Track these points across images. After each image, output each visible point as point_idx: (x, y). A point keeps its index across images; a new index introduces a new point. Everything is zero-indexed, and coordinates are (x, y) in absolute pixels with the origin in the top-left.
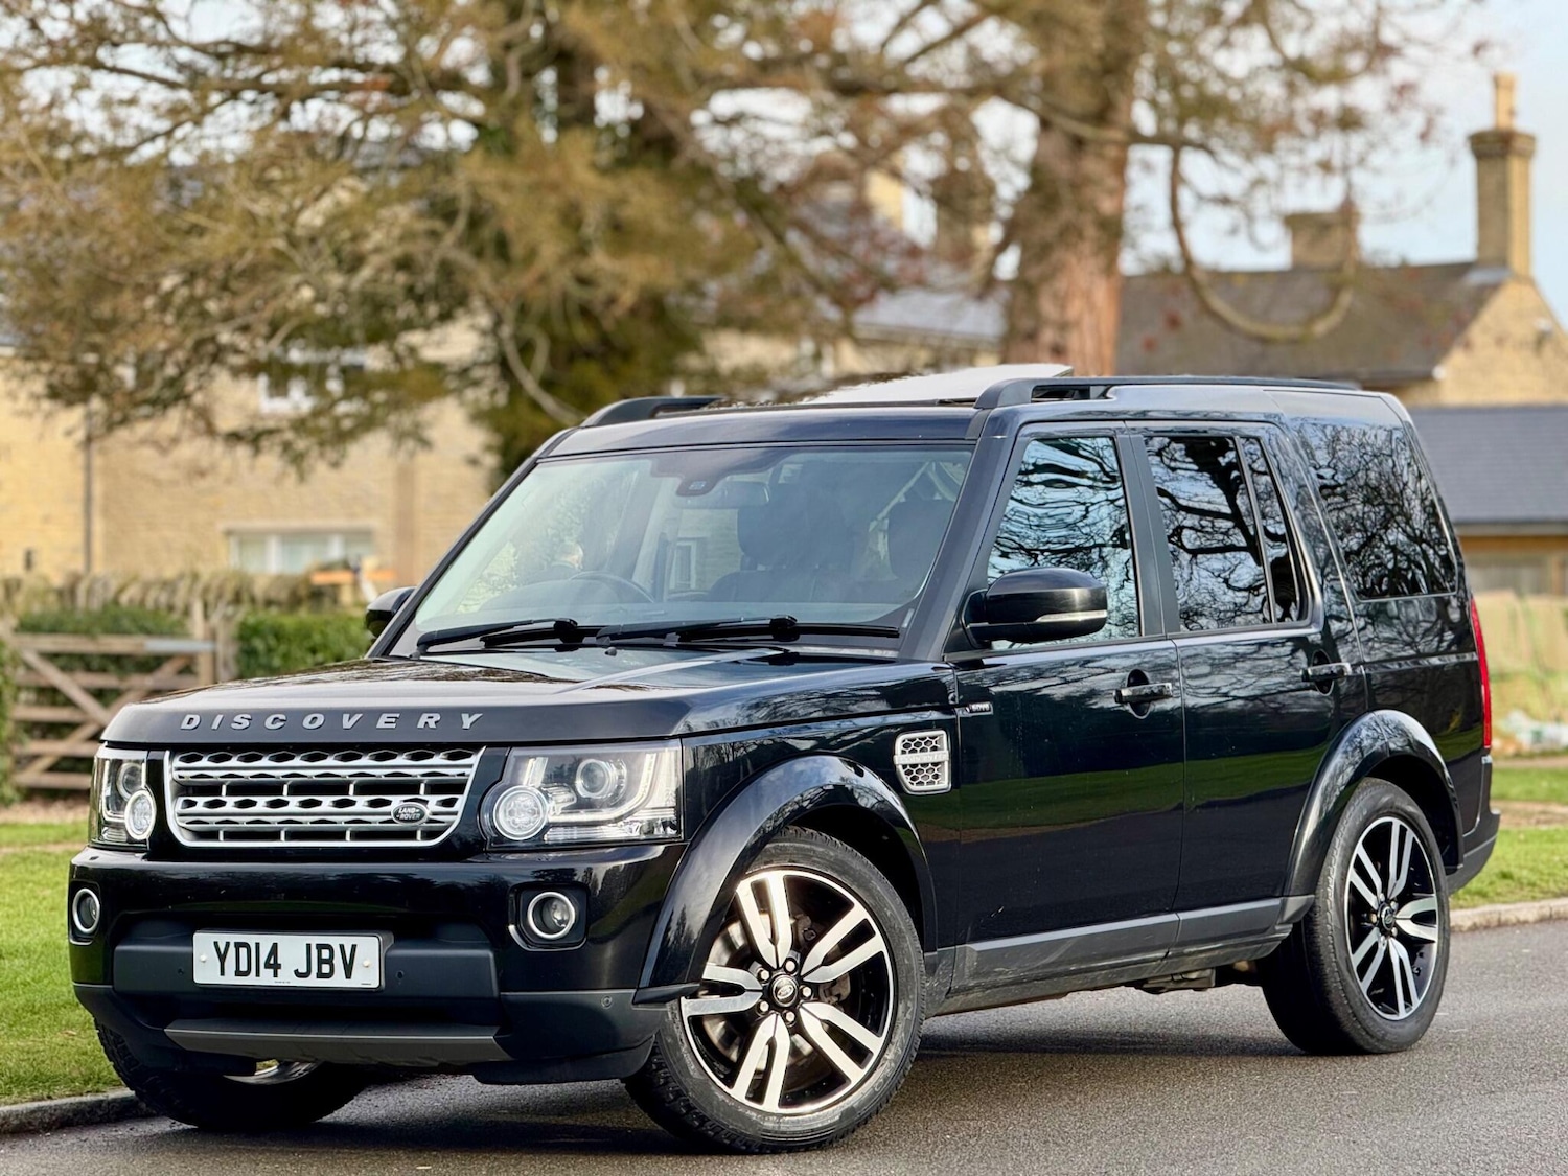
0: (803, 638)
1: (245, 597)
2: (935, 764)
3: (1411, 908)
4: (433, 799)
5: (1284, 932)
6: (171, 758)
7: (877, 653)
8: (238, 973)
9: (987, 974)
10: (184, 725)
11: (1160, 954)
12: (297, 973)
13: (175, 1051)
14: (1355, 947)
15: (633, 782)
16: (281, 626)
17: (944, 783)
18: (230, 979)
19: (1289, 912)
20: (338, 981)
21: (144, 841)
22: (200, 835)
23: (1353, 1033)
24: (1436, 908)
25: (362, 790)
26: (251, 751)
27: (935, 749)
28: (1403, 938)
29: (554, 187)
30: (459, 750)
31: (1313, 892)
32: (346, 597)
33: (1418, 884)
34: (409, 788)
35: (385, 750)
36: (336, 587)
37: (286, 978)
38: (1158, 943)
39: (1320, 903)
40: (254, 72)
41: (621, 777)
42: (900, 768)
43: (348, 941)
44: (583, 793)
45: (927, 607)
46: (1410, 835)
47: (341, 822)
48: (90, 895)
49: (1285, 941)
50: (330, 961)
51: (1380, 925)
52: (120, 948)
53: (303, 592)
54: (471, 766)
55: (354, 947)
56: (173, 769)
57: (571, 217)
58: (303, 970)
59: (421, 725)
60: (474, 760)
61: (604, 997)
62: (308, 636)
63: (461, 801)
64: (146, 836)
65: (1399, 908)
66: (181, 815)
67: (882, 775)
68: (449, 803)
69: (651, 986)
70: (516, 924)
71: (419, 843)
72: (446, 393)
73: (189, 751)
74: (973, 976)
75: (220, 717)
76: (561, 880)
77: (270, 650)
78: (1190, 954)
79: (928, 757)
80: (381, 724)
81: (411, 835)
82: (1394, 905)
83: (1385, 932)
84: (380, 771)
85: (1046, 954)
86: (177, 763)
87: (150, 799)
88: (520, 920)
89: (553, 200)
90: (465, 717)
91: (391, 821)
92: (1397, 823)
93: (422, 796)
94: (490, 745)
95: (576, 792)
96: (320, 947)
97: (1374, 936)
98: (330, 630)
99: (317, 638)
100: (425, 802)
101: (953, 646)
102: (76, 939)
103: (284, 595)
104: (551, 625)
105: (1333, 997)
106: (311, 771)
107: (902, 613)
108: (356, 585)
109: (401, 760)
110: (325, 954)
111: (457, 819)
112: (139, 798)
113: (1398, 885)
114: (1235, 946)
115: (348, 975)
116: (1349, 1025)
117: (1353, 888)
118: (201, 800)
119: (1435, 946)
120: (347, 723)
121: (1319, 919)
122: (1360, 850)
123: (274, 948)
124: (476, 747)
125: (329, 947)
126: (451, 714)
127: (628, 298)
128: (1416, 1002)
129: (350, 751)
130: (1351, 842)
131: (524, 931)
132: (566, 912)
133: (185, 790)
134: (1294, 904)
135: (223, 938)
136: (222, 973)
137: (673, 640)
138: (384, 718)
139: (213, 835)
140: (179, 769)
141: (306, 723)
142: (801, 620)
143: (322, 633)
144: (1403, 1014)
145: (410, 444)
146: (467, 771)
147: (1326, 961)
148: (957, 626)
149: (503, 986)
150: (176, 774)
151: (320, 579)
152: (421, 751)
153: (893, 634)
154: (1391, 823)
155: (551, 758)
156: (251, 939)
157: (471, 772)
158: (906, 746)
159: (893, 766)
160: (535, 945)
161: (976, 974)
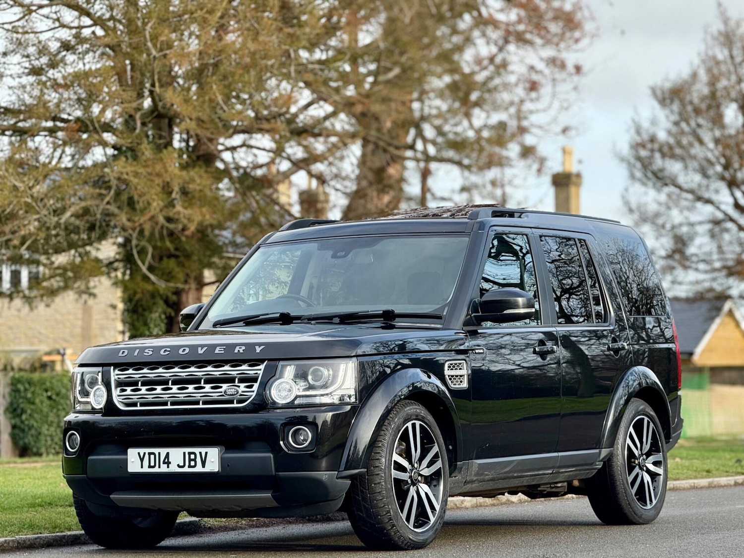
0: (397, 319)
1: (9, 368)
2: (461, 376)
3: (652, 459)
4: (242, 385)
5: (599, 465)
6: (114, 370)
7: (433, 326)
8: (150, 467)
9: (482, 475)
10: (120, 354)
11: (550, 471)
12: (178, 466)
13: (113, 506)
14: (630, 474)
15: (335, 377)
16: (31, 379)
17: (465, 385)
18: (146, 469)
19: (602, 456)
20: (199, 469)
21: (101, 409)
22: (128, 405)
23: (628, 514)
24: (662, 460)
25: (207, 381)
26: (153, 365)
27: (460, 369)
28: (648, 471)
29: (158, 175)
30: (254, 362)
31: (612, 447)
32: (58, 367)
33: (655, 448)
34: (230, 380)
35: (219, 363)
36: (53, 362)
37: (173, 468)
38: (550, 466)
39: (615, 452)
40: (12, 122)
41: (329, 375)
42: (447, 376)
43: (203, 450)
44: (311, 382)
45: (454, 305)
46: (652, 425)
47: (198, 396)
48: (74, 434)
49: (599, 470)
50: (195, 460)
51: (639, 464)
52: (90, 458)
53: (37, 365)
54: (260, 370)
55: (206, 453)
56: (115, 375)
57: (167, 189)
58: (182, 464)
59: (236, 351)
60: (262, 367)
61: (324, 476)
62: (44, 384)
63: (256, 386)
64: (102, 406)
65: (647, 458)
66: (119, 396)
67: (440, 379)
68: (251, 387)
69: (345, 470)
70: (283, 440)
71: (235, 405)
72: (102, 274)
73: (122, 366)
74: (476, 475)
75: (138, 351)
76: (303, 421)
77: (26, 390)
78: (562, 472)
79: (458, 372)
80: (217, 351)
81: (231, 402)
82: (644, 457)
83: (641, 469)
84: (217, 372)
85: (505, 467)
86: (117, 372)
87: (104, 389)
88: (285, 439)
89: (158, 181)
90: (257, 347)
91: (223, 396)
92: (646, 419)
93: (236, 383)
94: (269, 360)
95: (308, 381)
96: (190, 454)
97: (637, 470)
98: (54, 381)
99: (48, 384)
100: (239, 387)
101: (466, 324)
102: (67, 454)
103: (28, 367)
104: (278, 315)
105: (620, 496)
106: (183, 373)
107: (443, 308)
108: (63, 361)
109: (227, 368)
110: (192, 457)
111: (254, 394)
112: (98, 389)
113: (647, 448)
114: (580, 470)
115: (204, 466)
116: (627, 510)
117: (629, 447)
118: (129, 389)
119: (662, 477)
120: (200, 351)
121: (615, 459)
122: (631, 429)
123: (168, 454)
124: (262, 361)
125: (194, 453)
126: (250, 347)
127: (192, 227)
128: (654, 502)
129: (201, 363)
130: (628, 425)
131: (287, 444)
132: (307, 435)
133: (121, 384)
134: (604, 452)
135: (142, 451)
136: (142, 467)
137: (337, 320)
138: (218, 349)
139: (135, 405)
140: (117, 375)
141: (181, 352)
142: (396, 312)
143: (51, 382)
144: (649, 507)
145: (85, 296)
146: (258, 372)
147: (618, 479)
148: (468, 315)
149: (277, 470)
150: (117, 377)
151: (46, 358)
152: (236, 363)
153: (439, 317)
154: (643, 419)
155: (297, 366)
156: (156, 451)
157: (261, 373)
158: (449, 367)
159: (444, 376)
160: (292, 451)
161: (477, 474)
